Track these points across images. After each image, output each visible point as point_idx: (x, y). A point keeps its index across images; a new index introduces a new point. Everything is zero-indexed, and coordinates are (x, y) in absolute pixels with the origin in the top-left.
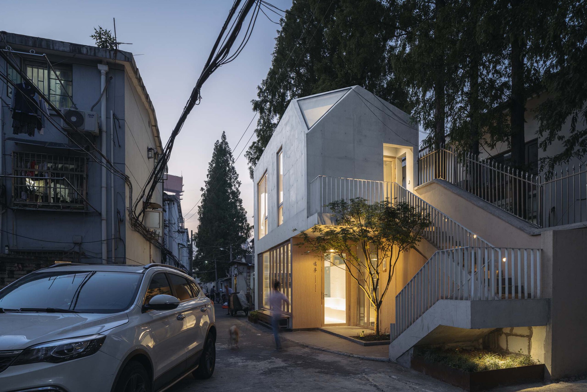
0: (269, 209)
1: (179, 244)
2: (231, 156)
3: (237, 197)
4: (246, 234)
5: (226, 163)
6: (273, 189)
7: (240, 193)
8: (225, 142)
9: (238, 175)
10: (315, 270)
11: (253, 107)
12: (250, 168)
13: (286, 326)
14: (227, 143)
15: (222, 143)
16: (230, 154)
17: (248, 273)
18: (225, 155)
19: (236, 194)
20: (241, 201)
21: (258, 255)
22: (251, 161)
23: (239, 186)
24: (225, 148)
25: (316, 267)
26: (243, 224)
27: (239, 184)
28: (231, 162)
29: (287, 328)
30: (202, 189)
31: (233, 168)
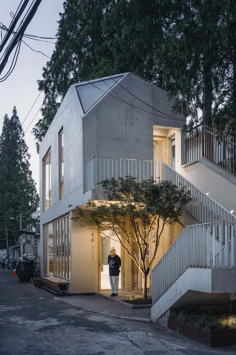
0: (52, 184)
2: (21, 130)
3: (27, 168)
4: (36, 204)
5: (17, 136)
6: (55, 165)
7: (29, 165)
8: (15, 117)
9: (28, 148)
10: (93, 240)
11: (38, 86)
12: (37, 144)
13: (66, 291)
14: (17, 118)
15: (13, 117)
16: (20, 127)
17: (36, 241)
18: (16, 129)
19: (26, 166)
20: (30, 173)
21: (44, 225)
22: (37, 138)
23: (29, 158)
24: (16, 122)
25: (93, 237)
26: (33, 195)
27: (29, 156)
28: (21, 136)
29: (67, 292)
31: (23, 141)
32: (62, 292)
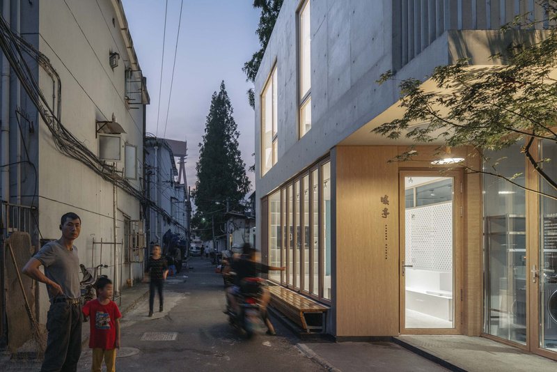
0: (279, 120)
1: (172, 198)
2: (230, 106)
3: (236, 149)
4: (244, 189)
5: (225, 113)
6: (288, 80)
7: (238, 144)
8: (223, 92)
9: (236, 125)
10: (386, 213)
13: (321, 328)
14: (225, 93)
15: (221, 93)
16: (229, 103)
17: (247, 228)
18: (224, 105)
19: (234, 146)
20: (239, 153)
23: (238, 137)
24: (224, 98)
25: (386, 206)
26: (241, 177)
27: (238, 134)
28: (229, 112)
30: (200, 144)
31: (232, 118)
32: (311, 330)
